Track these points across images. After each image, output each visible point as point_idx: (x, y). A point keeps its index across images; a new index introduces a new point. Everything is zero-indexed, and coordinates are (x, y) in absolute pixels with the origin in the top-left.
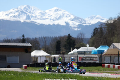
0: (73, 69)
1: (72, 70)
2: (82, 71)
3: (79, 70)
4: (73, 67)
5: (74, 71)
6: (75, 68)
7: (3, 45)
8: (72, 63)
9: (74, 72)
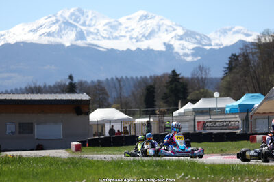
0: (175, 149)
1: (172, 152)
2: (195, 152)
3: (190, 149)
4: (175, 145)
5: (178, 152)
6: (179, 145)
7: (24, 98)
8: (173, 136)
9: (177, 154)
